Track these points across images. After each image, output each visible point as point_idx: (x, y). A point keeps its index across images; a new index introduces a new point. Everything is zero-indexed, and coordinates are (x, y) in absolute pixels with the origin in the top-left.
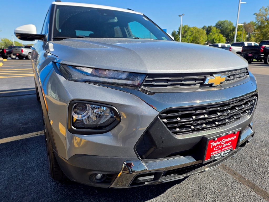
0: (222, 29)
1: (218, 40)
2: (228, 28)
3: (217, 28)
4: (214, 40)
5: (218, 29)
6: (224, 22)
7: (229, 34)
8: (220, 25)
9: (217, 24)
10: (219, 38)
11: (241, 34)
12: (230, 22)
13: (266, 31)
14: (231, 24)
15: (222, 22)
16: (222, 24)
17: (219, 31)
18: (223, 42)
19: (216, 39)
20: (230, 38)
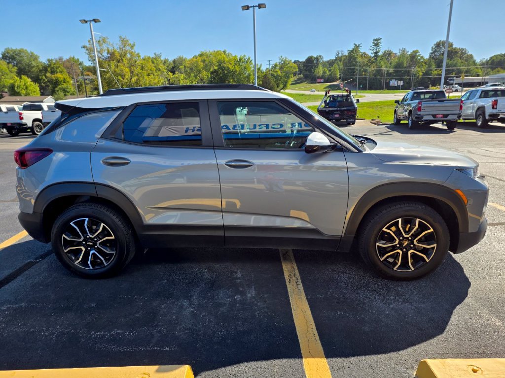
0: (19, 65)
1: (23, 88)
2: (32, 66)
3: (8, 63)
4: (16, 88)
5: (11, 65)
6: (20, 51)
7: (40, 77)
8: (13, 58)
9: (4, 54)
10: (25, 84)
11: (64, 79)
12: (32, 53)
13: (109, 78)
14: (36, 58)
15: (15, 51)
16: (16, 55)
17: (16, 70)
18: (35, 92)
19: (18, 87)
20: (43, 84)
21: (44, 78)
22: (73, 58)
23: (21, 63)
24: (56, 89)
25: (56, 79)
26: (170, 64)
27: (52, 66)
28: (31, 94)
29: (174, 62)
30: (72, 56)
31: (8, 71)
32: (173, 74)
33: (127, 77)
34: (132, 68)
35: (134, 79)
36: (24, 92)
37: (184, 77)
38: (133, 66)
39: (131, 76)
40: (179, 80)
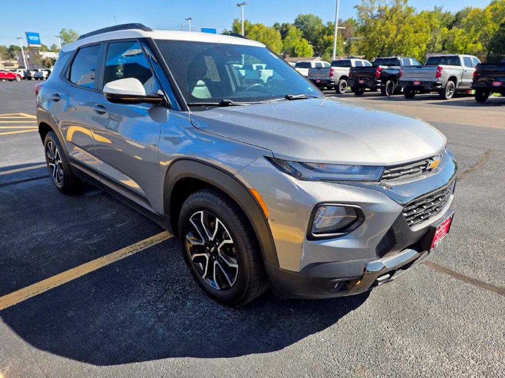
0: (306, 29)
1: (300, 50)
2: (315, 29)
3: (297, 28)
4: (295, 50)
5: (299, 29)
6: (308, 16)
7: (318, 40)
8: (302, 23)
9: (297, 20)
10: (303, 46)
12: (317, 17)
13: (373, 37)
14: (319, 21)
15: (305, 17)
16: (305, 20)
17: (302, 34)
18: (309, 53)
19: (297, 49)
20: (319, 46)
21: (321, 39)
22: (351, 20)
23: (307, 28)
24: (326, 50)
25: (329, 41)
26: (450, 18)
27: (330, 29)
28: (305, 56)
29: (457, 15)
30: (351, 18)
31: (295, 36)
32: (449, 30)
33: (391, 35)
34: (400, 25)
35: (399, 37)
36: (301, 53)
37: (462, 32)
38: (402, 22)
39: (397, 34)
40: (454, 36)
